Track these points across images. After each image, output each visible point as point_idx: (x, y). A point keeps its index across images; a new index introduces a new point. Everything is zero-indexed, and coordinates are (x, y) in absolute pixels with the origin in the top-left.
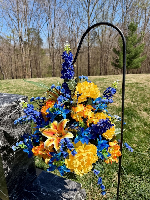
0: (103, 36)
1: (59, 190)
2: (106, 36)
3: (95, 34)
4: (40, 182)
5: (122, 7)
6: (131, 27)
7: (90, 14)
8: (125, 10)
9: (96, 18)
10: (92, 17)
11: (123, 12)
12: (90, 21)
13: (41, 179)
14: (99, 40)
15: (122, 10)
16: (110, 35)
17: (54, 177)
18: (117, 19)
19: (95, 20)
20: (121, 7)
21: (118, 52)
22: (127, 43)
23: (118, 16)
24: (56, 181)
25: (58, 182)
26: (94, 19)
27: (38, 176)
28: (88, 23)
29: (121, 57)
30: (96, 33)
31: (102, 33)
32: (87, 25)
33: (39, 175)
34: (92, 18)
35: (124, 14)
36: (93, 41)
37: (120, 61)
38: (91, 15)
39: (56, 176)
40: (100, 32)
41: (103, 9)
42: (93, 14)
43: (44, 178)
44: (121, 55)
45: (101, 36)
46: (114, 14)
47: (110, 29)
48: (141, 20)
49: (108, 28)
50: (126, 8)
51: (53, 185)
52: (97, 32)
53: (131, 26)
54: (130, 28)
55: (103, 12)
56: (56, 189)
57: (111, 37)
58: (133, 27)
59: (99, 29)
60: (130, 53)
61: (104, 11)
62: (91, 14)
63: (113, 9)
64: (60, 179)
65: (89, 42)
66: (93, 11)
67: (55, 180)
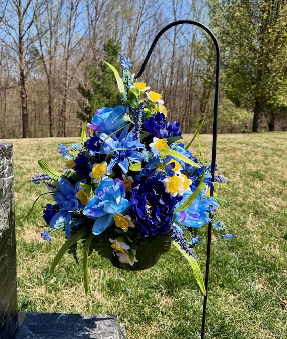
0: (51, 59)
1: (80, 335)
2: (59, 60)
3: (36, 53)
4: (32, 332)
5: (88, 10)
6: (109, 48)
7: (22, 11)
8: (94, 15)
9: (35, 20)
10: (26, 18)
11: (91, 18)
12: (22, 23)
13: (32, 328)
14: (43, 66)
15: (88, 13)
16: (68, 57)
17: (59, 317)
18: (81, 30)
19: (33, 24)
20: (86, 8)
21: (87, 94)
22: (104, 77)
23: (81, 24)
24: (66, 322)
25: (71, 324)
26: (32, 22)
27: (21, 324)
28: (18, 29)
29: (95, 103)
30: (37, 50)
31: (50, 53)
32: (16, 32)
33: (23, 323)
34: (27, 20)
35: (92, 21)
36: (30, 66)
37: (92, 110)
38: (25, 13)
39: (62, 315)
40: (46, 50)
41: (50, 6)
42: (30, 11)
43: (36, 324)
44: (94, 100)
45: (47, 58)
46: (73, 18)
47: (67, 47)
48: (123, 38)
49: (62, 44)
50: (95, 11)
51: (62, 330)
52: (39, 48)
53: (109, 45)
54: (108, 50)
55: (50, 12)
56: (73, 334)
57: (70, 61)
58: (113, 48)
59: (42, 43)
60: (110, 96)
61: (52, 9)
62: (25, 11)
63: (72, 9)
64: (72, 317)
65: (23, 68)
66: (29, 6)
67: (64, 322)
